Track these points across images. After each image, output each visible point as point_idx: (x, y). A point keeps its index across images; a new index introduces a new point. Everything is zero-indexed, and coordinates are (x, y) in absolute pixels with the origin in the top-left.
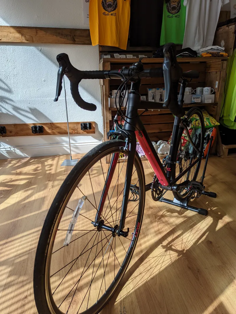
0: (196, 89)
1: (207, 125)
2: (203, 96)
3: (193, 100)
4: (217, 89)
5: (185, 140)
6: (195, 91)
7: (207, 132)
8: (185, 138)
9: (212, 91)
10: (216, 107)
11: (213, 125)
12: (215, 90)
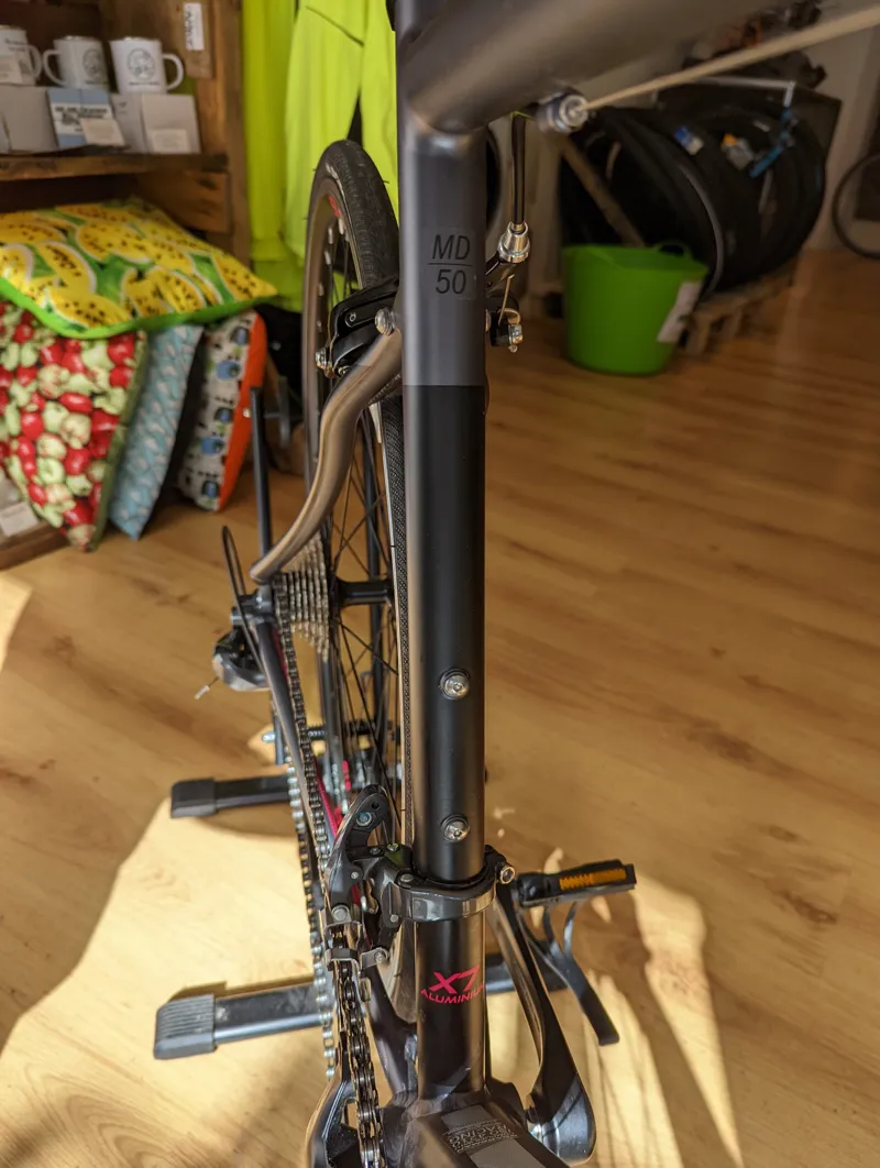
0: (52, 47)
1: (209, 303)
2: (123, 104)
3: (61, 128)
4: (206, 59)
5: (97, 414)
6: (54, 62)
7: (218, 346)
8: (99, 403)
9: (170, 71)
10: (219, 179)
11: (238, 298)
12: (188, 62)
